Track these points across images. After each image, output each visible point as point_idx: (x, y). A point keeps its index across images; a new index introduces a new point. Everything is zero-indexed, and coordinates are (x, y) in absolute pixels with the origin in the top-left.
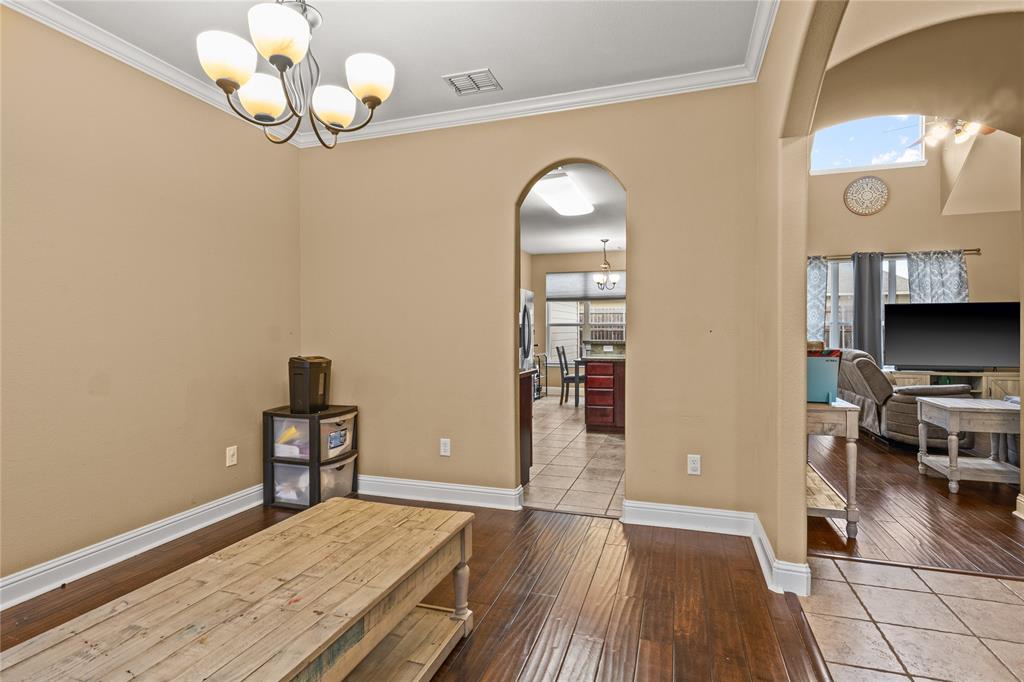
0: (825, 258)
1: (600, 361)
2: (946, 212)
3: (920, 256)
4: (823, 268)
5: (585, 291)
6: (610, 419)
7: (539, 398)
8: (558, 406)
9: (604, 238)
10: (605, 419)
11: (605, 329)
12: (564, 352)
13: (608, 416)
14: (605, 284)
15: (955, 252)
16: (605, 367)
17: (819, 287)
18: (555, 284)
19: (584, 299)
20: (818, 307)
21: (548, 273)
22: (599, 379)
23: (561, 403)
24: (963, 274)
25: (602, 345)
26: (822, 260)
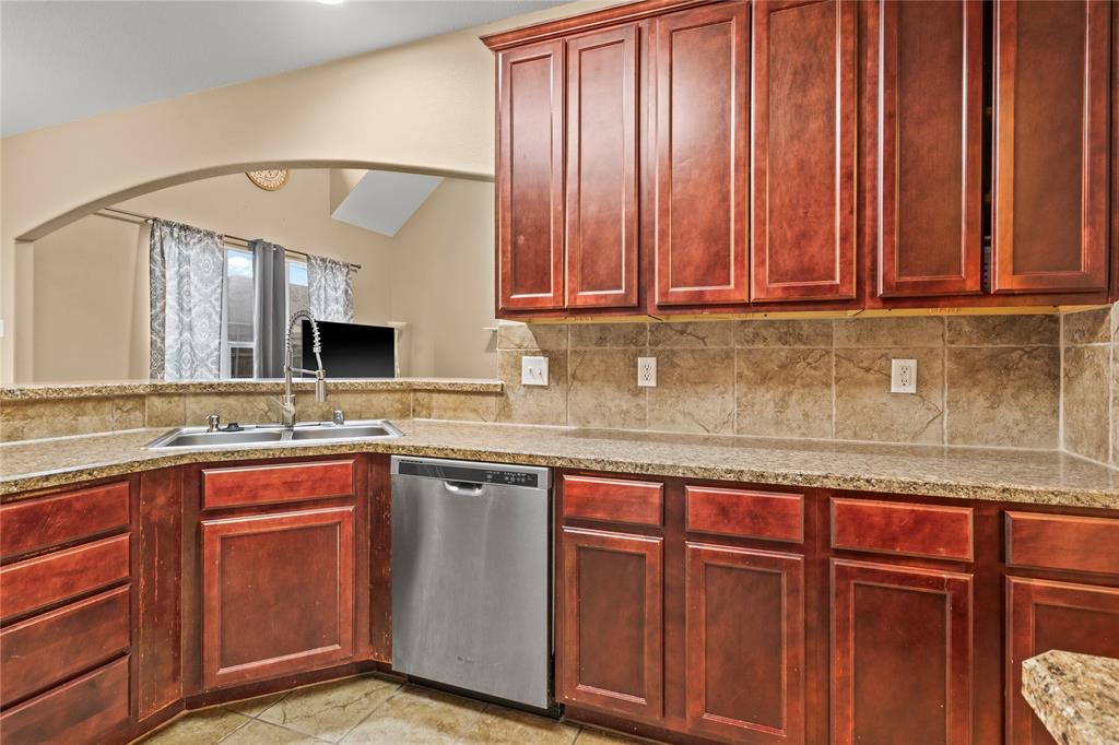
0: (220, 237)
2: (335, 216)
3: (319, 262)
4: (218, 254)
15: (344, 265)
17: (213, 282)
20: (210, 317)
24: (350, 292)
26: (216, 238)
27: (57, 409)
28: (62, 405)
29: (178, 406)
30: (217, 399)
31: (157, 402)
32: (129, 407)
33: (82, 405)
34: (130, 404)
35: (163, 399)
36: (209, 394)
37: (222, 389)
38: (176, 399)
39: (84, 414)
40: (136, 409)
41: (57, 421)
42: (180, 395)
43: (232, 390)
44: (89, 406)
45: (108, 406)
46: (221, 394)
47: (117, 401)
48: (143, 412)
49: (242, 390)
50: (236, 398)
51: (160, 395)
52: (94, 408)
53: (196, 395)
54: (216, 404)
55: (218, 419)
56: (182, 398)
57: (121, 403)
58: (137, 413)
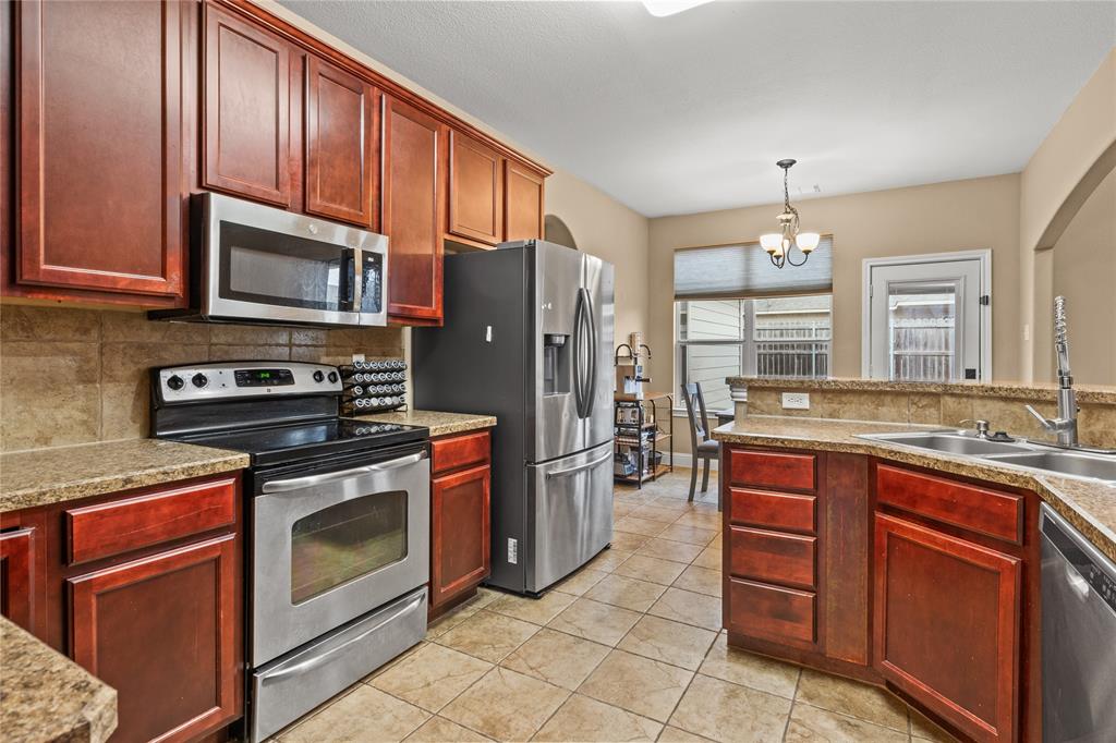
1: (770, 446)
5: (747, 279)
6: (804, 631)
7: (653, 479)
8: (684, 504)
9: (785, 157)
10: (788, 627)
11: (784, 352)
12: (699, 395)
13: (797, 619)
14: (786, 256)
16: (789, 466)
18: (691, 269)
19: (746, 293)
21: (676, 250)
22: (768, 500)
23: (691, 499)
25: (779, 390)
27: (863, 398)
28: (866, 396)
29: (966, 407)
30: (1001, 404)
31: (949, 401)
32: (924, 403)
33: (882, 397)
34: (925, 401)
35: (954, 399)
36: (990, 398)
37: (1004, 394)
38: (965, 400)
39: (883, 405)
40: (931, 406)
41: (862, 408)
42: (968, 396)
43: (1013, 395)
44: (888, 399)
45: (904, 401)
46: (1006, 399)
47: (912, 397)
48: (939, 409)
49: (1024, 396)
50: (1020, 404)
51: (953, 395)
52: (892, 401)
53: (982, 398)
54: (1000, 410)
55: (986, 425)
56: (970, 400)
57: (917, 399)
58: (932, 410)
